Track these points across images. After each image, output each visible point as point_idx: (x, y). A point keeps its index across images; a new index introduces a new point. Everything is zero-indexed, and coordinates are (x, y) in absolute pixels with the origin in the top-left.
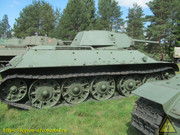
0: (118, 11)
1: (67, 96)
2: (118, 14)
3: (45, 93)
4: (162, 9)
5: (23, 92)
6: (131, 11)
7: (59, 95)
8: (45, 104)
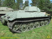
5: (18, 27)
8: (24, 30)
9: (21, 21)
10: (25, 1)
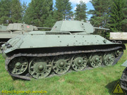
0: (69, 6)
1: (56, 69)
2: (70, 8)
3: (41, 67)
4: (101, 6)
5: (24, 67)
6: (79, 6)
7: (50, 68)
8: (40, 75)
9: (30, 55)
10: (77, 5)
